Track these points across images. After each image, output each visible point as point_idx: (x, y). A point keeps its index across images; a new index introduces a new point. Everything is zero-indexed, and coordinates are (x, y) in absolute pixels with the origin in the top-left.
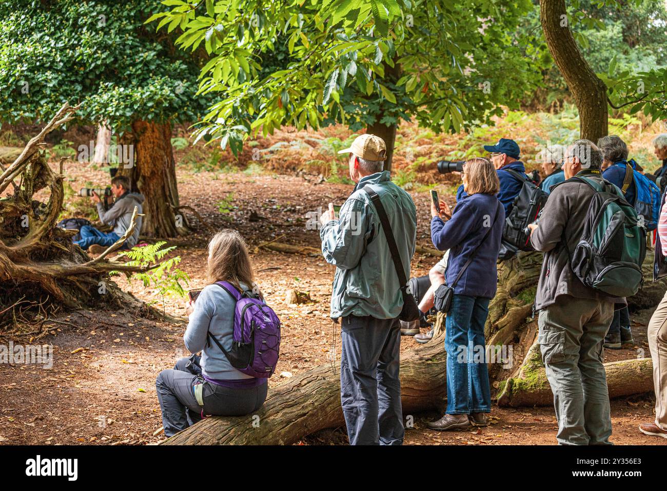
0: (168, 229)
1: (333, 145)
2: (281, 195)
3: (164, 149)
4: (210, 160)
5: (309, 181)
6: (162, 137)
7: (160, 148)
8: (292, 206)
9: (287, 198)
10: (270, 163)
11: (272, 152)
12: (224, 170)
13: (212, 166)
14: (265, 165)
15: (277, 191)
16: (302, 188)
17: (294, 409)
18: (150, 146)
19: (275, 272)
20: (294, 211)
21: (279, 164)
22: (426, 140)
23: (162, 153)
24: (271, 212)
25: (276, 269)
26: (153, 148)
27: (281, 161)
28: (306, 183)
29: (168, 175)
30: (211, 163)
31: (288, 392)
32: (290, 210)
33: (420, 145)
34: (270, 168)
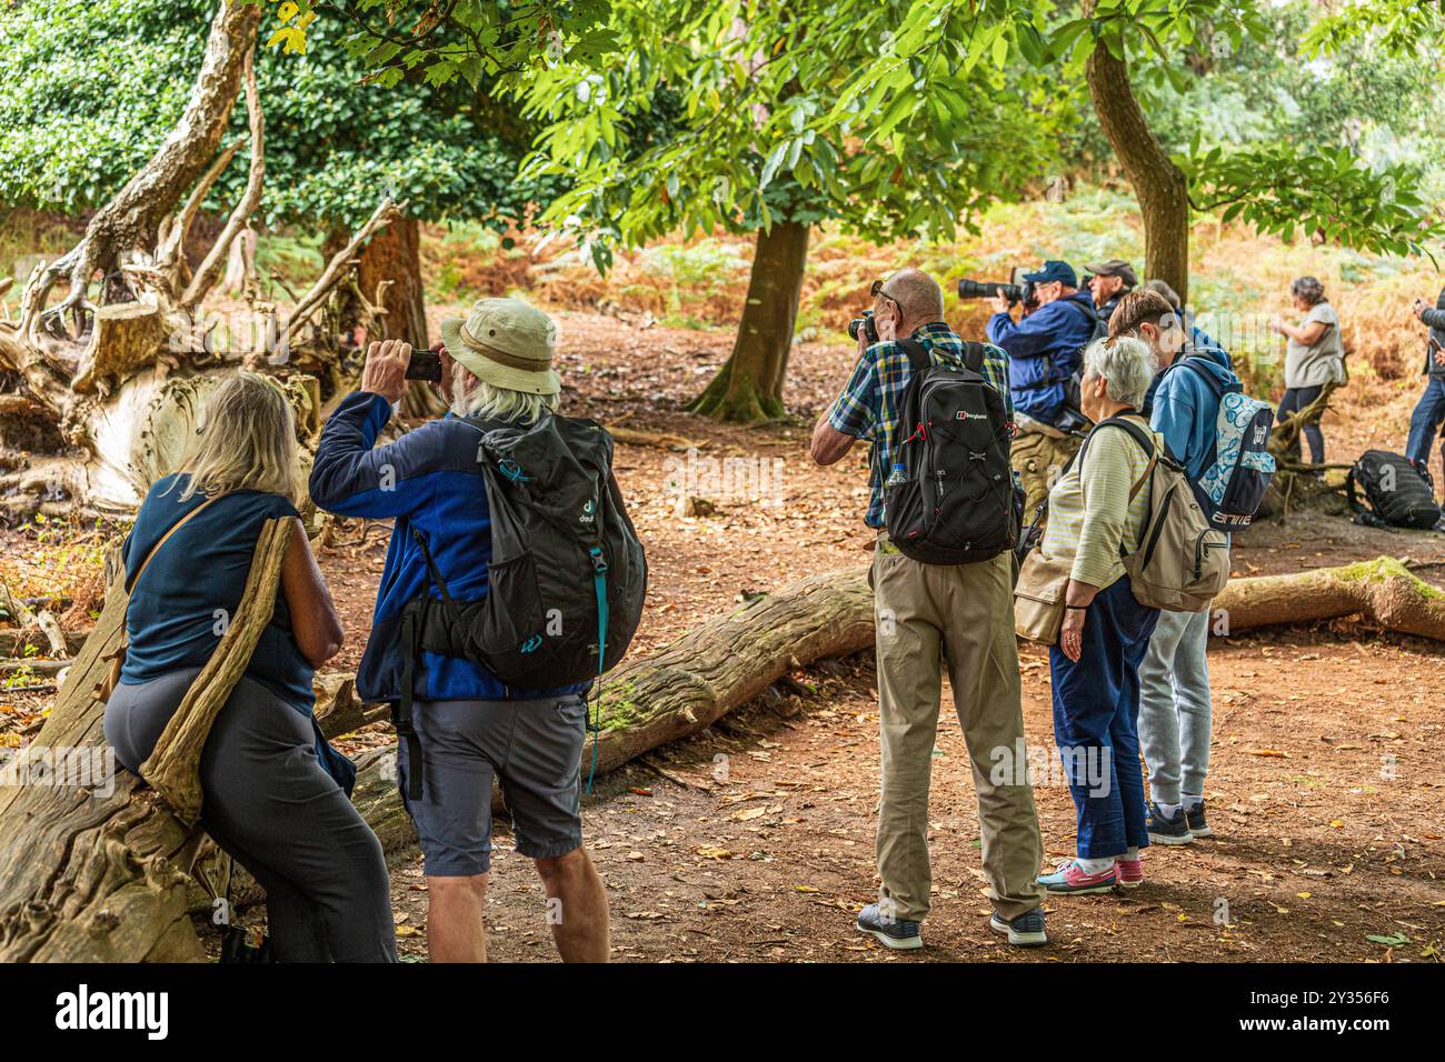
0: (414, 403)
1: (673, 258)
2: (585, 349)
3: (407, 265)
4: (440, 284)
5: (630, 324)
6: (404, 244)
7: (399, 261)
8: (612, 367)
9: (598, 354)
10: (547, 289)
11: (555, 270)
12: (465, 301)
13: (444, 294)
14: (538, 291)
15: (577, 341)
16: (620, 336)
17: (803, 621)
18: (383, 259)
19: (629, 474)
20: (616, 376)
21: (565, 291)
22: (836, 251)
23: (405, 271)
24: (575, 378)
25: (628, 469)
26: (389, 263)
27: (569, 287)
28: (625, 327)
29: (414, 311)
30: (443, 289)
31: (794, 599)
32: (608, 375)
33: (825, 260)
34: (547, 298)
